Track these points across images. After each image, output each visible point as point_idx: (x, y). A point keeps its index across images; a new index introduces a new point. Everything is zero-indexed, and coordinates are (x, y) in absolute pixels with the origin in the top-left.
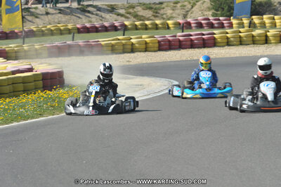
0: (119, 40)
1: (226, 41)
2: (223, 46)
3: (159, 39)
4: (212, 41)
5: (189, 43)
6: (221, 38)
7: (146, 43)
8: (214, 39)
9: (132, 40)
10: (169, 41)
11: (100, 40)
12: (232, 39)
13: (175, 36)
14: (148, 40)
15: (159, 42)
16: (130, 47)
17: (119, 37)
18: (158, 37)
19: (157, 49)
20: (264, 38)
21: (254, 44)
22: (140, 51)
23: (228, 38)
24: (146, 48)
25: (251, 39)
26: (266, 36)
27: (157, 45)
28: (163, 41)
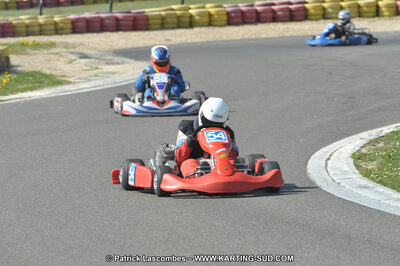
0: (173, 10)
1: (321, 12)
2: (317, 20)
3: (229, 9)
4: (302, 13)
5: (270, 15)
6: (315, 8)
7: (210, 15)
8: (305, 9)
9: (190, 11)
10: (242, 12)
11: (146, 10)
12: (330, 10)
13: (252, 6)
14: (212, 11)
15: (228, 14)
16: (187, 20)
17: (173, 7)
18: (228, 7)
19: (225, 23)
20: (374, 9)
21: (360, 16)
22: (201, 26)
23: (324, 9)
24: (210, 21)
25: (356, 10)
26: (378, 7)
27: (225, 18)
28: (233, 12)
